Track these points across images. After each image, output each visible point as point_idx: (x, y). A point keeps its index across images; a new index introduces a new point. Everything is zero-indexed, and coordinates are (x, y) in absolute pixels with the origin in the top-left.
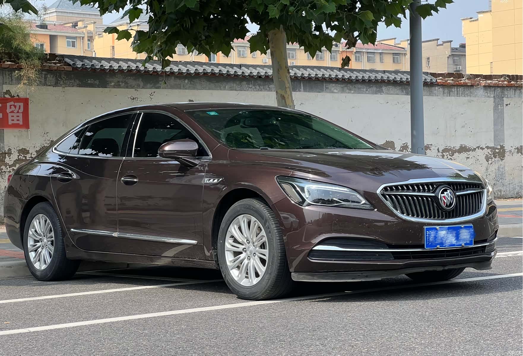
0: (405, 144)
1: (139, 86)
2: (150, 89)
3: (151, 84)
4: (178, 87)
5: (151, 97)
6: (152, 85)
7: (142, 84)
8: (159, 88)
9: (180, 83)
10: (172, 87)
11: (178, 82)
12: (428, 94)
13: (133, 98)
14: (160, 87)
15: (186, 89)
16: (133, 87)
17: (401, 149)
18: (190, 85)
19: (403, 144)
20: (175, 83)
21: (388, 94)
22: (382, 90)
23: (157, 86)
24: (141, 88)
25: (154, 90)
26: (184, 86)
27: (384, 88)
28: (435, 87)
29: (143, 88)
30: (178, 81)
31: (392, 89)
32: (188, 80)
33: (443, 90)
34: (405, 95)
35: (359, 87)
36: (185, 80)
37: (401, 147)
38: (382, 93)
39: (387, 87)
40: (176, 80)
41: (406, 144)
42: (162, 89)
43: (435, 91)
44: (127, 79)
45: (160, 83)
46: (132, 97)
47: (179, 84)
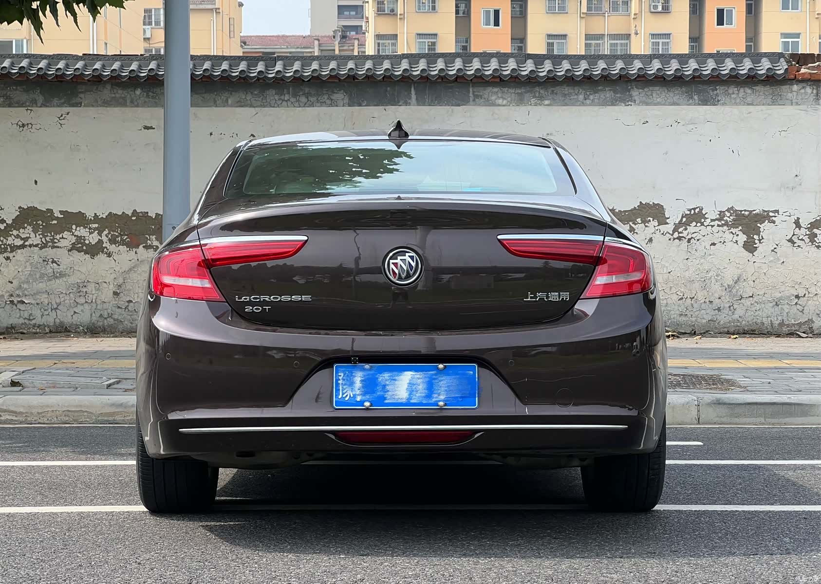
0: (694, 209)
1: (34, 103)
2: (59, 106)
3: (60, 99)
4: (121, 103)
5: (59, 121)
6: (63, 101)
7: (40, 99)
8: (78, 105)
9: (123, 96)
10: (106, 104)
11: (120, 93)
12: (769, 100)
13: (23, 124)
14: (81, 103)
15: (137, 106)
16: (23, 104)
17: (684, 219)
18: (147, 100)
19: (690, 210)
20: (113, 95)
21: (647, 104)
22: (631, 96)
23: (74, 102)
24: (39, 105)
25: (65, 109)
26: (132, 102)
27: (635, 93)
28: (792, 85)
29: (43, 105)
30: (120, 91)
31: (658, 93)
32: (142, 89)
33: (815, 91)
34: (699, 105)
35: (566, 92)
36: (135, 89)
37: (683, 217)
38: (630, 103)
39: (646, 90)
40: (115, 91)
41: (697, 210)
42: (84, 106)
43: (790, 95)
44: (10, 90)
45: (82, 95)
46: (20, 123)
47: (121, 97)
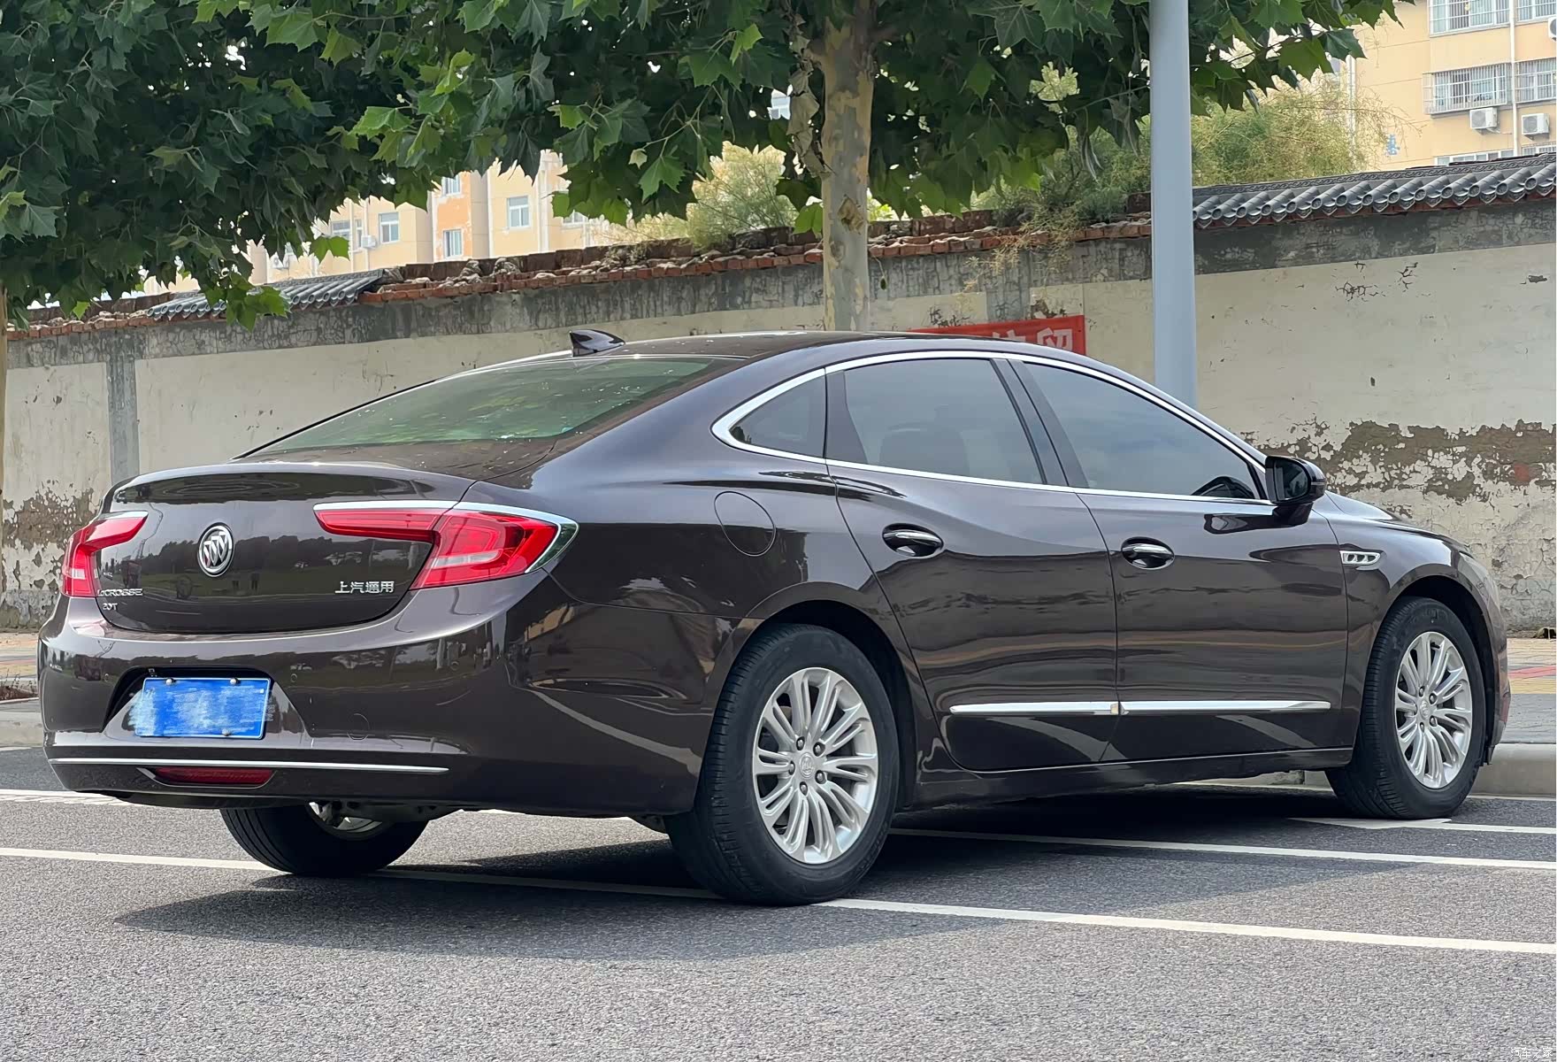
1: (1366, 253)
2: (1401, 255)
3: (1404, 243)
4: (1495, 240)
5: (1404, 279)
6: (1407, 245)
7: (1375, 245)
8: (1429, 249)
9: (1496, 228)
10: (1472, 244)
11: (1491, 224)
13: (1352, 289)
14: (1434, 246)
15: (1518, 244)
16: (1351, 255)
18: (1532, 231)
20: (1482, 229)
23: (1423, 245)
24: (1373, 256)
25: (1412, 259)
26: (1510, 237)
29: (1380, 255)
30: (1491, 221)
32: (1525, 215)
36: (1514, 215)
40: (1484, 221)
42: (1440, 251)
44: (1333, 236)
45: (1434, 234)
46: (1348, 287)
47: (1494, 232)
